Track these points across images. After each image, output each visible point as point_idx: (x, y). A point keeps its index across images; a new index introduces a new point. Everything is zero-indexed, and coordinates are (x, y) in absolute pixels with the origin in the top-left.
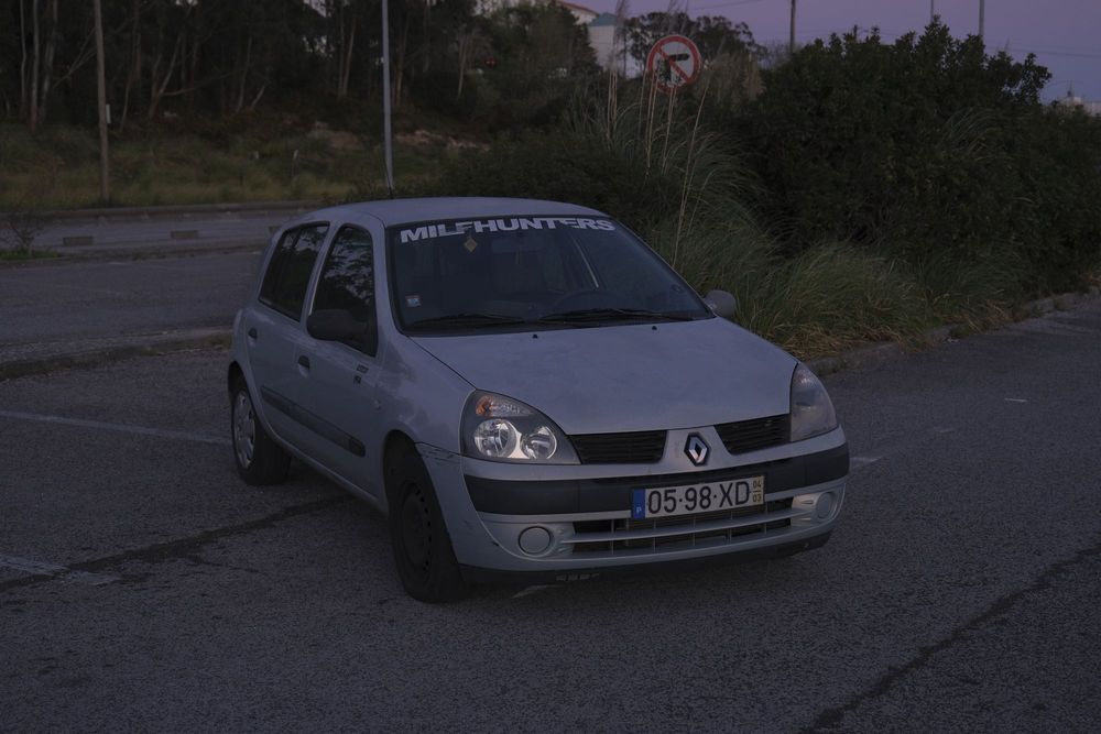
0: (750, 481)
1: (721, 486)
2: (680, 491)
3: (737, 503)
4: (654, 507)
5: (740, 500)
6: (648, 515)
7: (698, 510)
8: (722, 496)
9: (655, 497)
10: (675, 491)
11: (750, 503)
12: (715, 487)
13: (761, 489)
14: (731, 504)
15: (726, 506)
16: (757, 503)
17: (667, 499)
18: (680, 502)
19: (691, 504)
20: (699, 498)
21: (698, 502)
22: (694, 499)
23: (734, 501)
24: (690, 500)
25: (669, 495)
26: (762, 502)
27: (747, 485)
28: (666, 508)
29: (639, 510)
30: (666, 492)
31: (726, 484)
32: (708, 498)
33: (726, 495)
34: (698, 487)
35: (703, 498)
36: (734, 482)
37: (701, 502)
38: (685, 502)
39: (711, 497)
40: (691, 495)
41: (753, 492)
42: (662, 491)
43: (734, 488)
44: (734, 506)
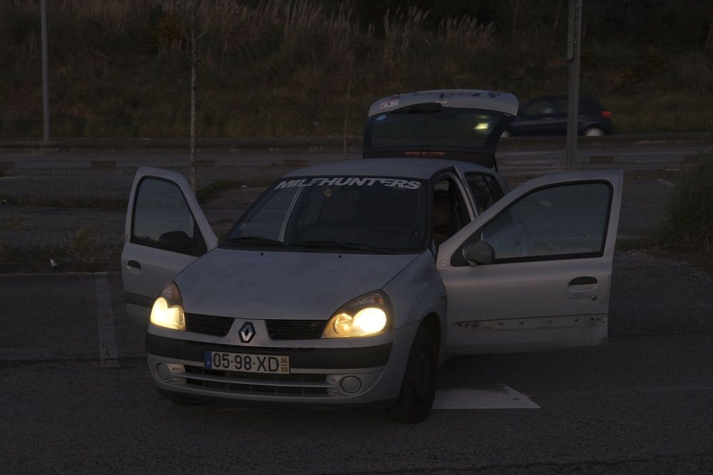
0: (279, 358)
1: (258, 357)
2: (232, 356)
3: (270, 370)
4: (217, 364)
5: (272, 368)
6: (214, 367)
7: (243, 370)
8: (258, 364)
9: (217, 357)
10: (228, 355)
11: (279, 372)
12: (254, 357)
13: (288, 364)
14: (265, 370)
15: (262, 370)
16: (284, 373)
17: (224, 360)
18: (231, 363)
19: (239, 365)
20: (243, 363)
21: (243, 365)
22: (240, 362)
23: (267, 369)
24: (238, 363)
25: (225, 357)
26: (288, 373)
27: (277, 361)
28: (223, 365)
29: (208, 363)
30: (223, 355)
31: (262, 357)
32: (249, 363)
33: (262, 364)
34: (243, 356)
35: (246, 363)
36: (267, 356)
37: (245, 365)
38: (235, 364)
39: (251, 363)
40: (238, 359)
41: (281, 365)
42: (221, 354)
43: (267, 360)
44: (268, 372)
